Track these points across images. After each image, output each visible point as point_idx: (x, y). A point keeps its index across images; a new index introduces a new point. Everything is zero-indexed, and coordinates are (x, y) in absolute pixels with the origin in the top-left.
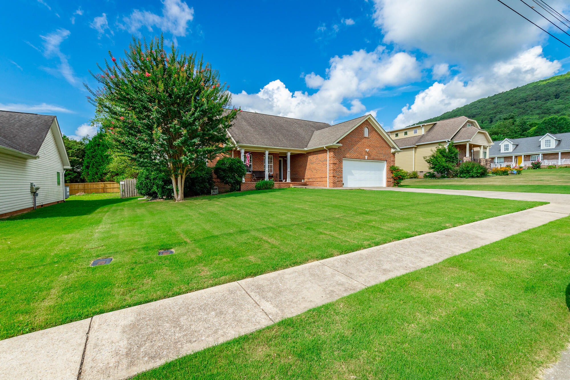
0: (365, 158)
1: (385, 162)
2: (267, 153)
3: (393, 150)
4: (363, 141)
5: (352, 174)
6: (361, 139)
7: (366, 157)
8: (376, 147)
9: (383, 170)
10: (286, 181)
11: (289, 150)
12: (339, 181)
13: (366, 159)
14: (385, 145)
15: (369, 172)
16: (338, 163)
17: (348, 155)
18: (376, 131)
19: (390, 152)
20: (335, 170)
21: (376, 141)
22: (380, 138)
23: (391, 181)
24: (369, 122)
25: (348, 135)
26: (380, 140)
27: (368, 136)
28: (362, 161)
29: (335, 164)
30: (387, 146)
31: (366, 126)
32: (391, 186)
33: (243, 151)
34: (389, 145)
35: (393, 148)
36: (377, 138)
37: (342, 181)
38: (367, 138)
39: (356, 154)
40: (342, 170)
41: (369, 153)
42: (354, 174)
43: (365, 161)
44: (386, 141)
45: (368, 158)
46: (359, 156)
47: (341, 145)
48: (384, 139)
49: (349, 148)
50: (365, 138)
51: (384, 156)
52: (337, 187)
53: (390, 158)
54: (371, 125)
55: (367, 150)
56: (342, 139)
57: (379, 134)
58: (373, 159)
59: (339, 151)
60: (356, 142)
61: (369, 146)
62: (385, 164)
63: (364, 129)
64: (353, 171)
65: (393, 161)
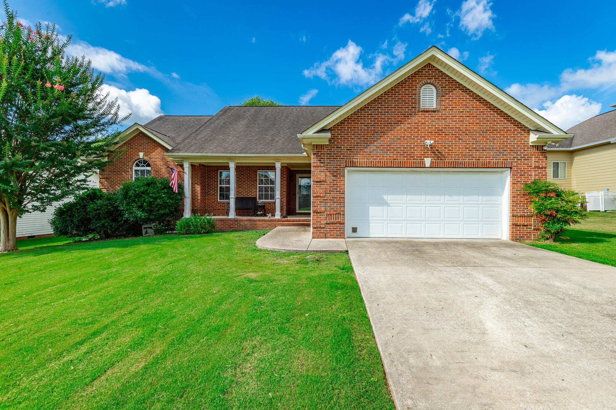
0: (424, 163)
1: (508, 173)
2: (232, 166)
3: (533, 138)
4: (415, 119)
6: (407, 116)
7: (428, 162)
8: (467, 132)
9: (503, 193)
10: (273, 216)
11: (278, 159)
12: (333, 224)
13: (428, 164)
14: (502, 124)
15: (447, 197)
16: (330, 179)
17: (359, 159)
18: (465, 90)
19: (526, 144)
20: (321, 197)
21: (468, 116)
22: (482, 108)
23: (527, 226)
24: (438, 69)
25: (361, 109)
26: (482, 112)
27: (435, 107)
28: (424, 172)
29: (320, 182)
30: (511, 126)
31: (429, 81)
32: (531, 240)
33: (186, 165)
34: (520, 123)
35: (539, 130)
36: (468, 107)
37: (341, 224)
38: (432, 111)
39: (390, 155)
40: (342, 196)
41: (437, 150)
42: (391, 205)
43: (427, 172)
44: (506, 114)
45: (432, 163)
46: (401, 159)
47: (329, 135)
48: (499, 109)
49: (367, 142)
50: (425, 111)
51: (498, 155)
52: (326, 238)
53: (526, 160)
54: (448, 76)
55: (428, 142)
56: (342, 122)
57: (478, 96)
58: (455, 165)
59: (335, 150)
60: (390, 125)
61: (439, 132)
62: (507, 178)
63: (422, 89)
64: (388, 198)
65: (538, 168)
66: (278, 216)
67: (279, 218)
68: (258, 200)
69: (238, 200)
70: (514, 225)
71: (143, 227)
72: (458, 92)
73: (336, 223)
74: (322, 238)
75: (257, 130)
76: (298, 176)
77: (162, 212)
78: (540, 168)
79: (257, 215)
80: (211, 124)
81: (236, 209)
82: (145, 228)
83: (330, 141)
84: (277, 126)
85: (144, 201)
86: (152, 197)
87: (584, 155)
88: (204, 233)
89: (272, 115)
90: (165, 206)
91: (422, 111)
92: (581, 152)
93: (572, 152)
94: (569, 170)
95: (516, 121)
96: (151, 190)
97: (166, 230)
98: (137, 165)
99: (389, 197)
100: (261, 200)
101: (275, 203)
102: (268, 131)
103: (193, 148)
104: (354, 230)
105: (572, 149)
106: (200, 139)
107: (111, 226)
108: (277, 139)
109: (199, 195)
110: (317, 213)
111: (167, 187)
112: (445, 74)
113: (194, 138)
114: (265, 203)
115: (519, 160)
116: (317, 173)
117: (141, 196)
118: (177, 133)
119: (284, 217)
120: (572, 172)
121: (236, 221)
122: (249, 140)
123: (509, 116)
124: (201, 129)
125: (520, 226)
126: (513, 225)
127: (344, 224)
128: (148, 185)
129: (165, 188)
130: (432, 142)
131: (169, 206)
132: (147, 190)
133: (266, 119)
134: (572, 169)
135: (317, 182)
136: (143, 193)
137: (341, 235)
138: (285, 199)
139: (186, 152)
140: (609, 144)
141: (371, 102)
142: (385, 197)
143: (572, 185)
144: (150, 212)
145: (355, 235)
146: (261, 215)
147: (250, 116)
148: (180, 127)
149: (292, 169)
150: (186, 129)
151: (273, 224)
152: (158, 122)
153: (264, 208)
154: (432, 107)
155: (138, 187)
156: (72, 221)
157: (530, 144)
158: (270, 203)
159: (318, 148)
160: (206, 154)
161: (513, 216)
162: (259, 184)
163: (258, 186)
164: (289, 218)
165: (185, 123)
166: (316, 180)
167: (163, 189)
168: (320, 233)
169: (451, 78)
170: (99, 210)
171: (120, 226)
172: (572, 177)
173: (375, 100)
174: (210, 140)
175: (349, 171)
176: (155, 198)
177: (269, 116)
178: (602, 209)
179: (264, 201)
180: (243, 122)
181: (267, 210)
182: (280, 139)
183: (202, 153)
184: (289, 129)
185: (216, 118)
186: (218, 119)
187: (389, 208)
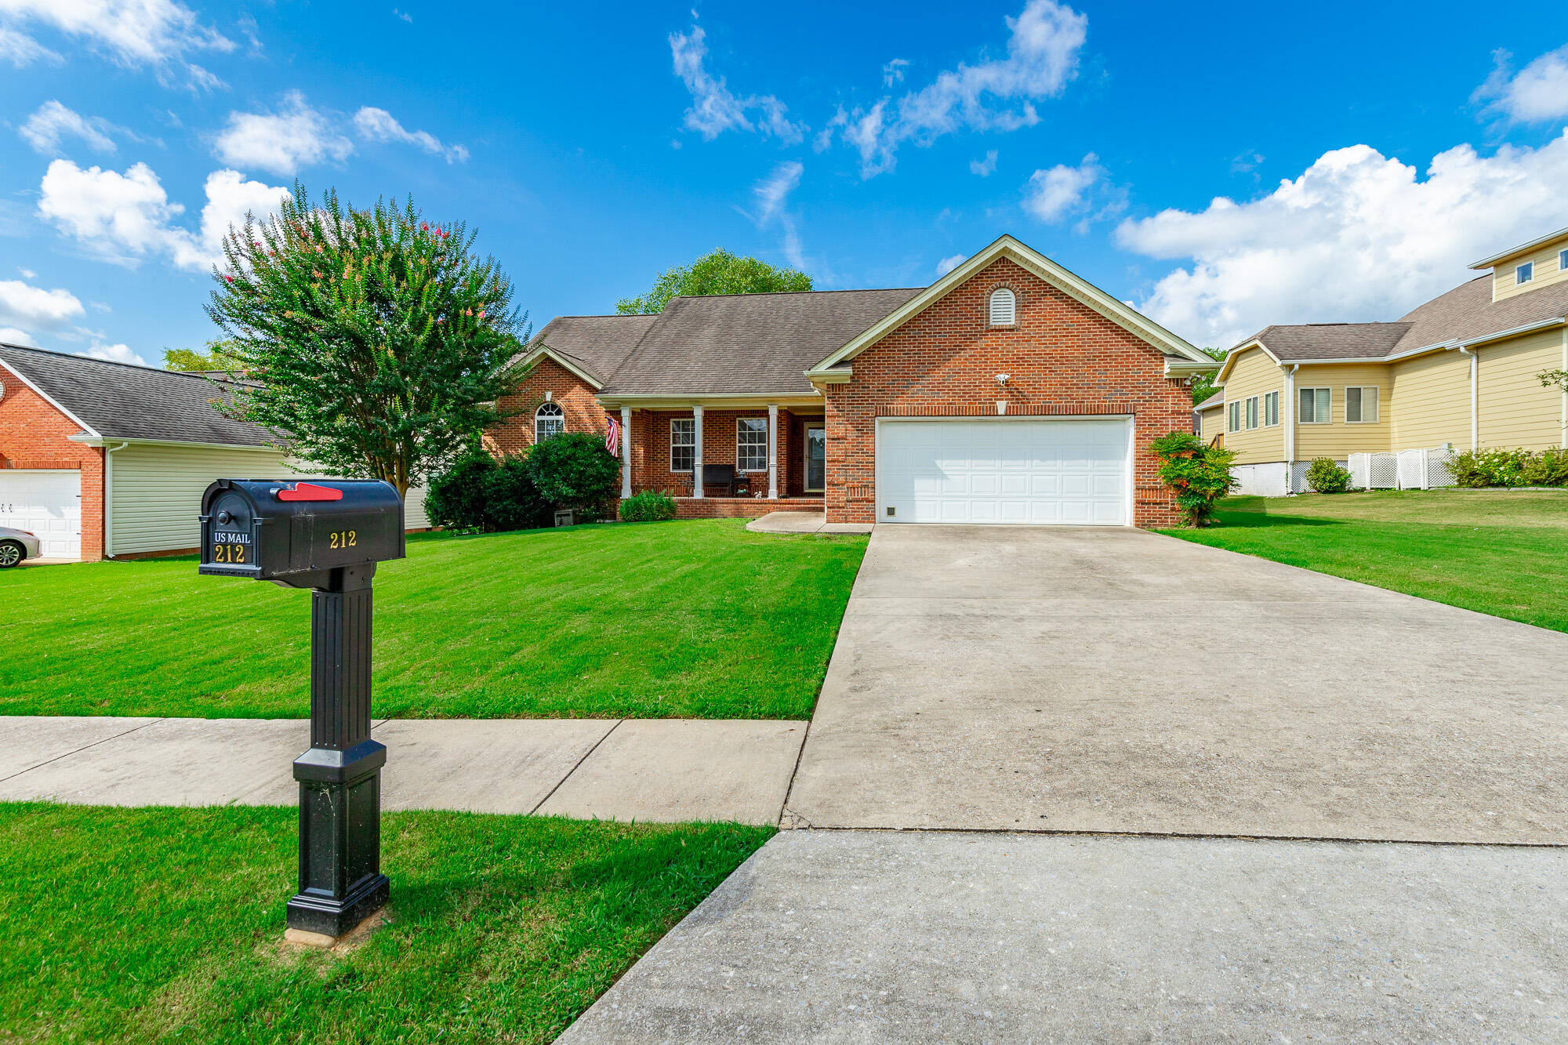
0: (995, 409)
1: (1129, 421)
2: (698, 413)
4: (981, 343)
5: (938, 474)
6: (970, 338)
7: (1001, 406)
8: (1063, 360)
10: (765, 495)
11: (772, 401)
12: (857, 501)
13: (1001, 410)
14: (1119, 347)
15: (1035, 462)
16: (852, 435)
17: (898, 405)
18: (1060, 295)
19: (1158, 378)
20: (839, 462)
21: (1064, 336)
22: (1087, 322)
23: (1160, 503)
24: (1017, 266)
25: (899, 329)
26: (1087, 328)
27: (1013, 323)
28: (999, 421)
29: (838, 439)
30: (1133, 350)
31: (1003, 284)
32: (1167, 525)
33: (626, 414)
34: (1148, 344)
35: (1176, 356)
36: (1064, 322)
37: (869, 501)
38: (1007, 330)
39: (942, 399)
40: (871, 459)
41: (1016, 389)
42: (946, 473)
43: (1004, 421)
44: (1126, 331)
45: (1008, 408)
46: (960, 403)
47: (849, 370)
48: (1114, 324)
49: (909, 380)
50: (996, 330)
51: (1112, 394)
52: (847, 522)
53: (1158, 401)
54: (1033, 275)
55: (1002, 377)
56: (869, 350)
57: (1081, 304)
58: (1045, 411)
59: (859, 391)
60: (945, 354)
61: (1019, 361)
62: (1129, 428)
63: (993, 296)
64: (942, 464)
65: (1179, 413)
66: (773, 494)
67: (775, 498)
68: (737, 470)
69: (708, 469)
70: (1140, 503)
71: (556, 514)
72: (1050, 300)
73: (862, 501)
74: (841, 522)
75: (736, 347)
76: (806, 425)
77: (594, 487)
78: (1182, 414)
79: (737, 496)
80: (654, 337)
81: (705, 485)
82: (558, 516)
83: (851, 378)
84: (769, 338)
85: (571, 471)
86: (581, 465)
87: (1414, 371)
88: (662, 519)
89: (761, 314)
90: (600, 478)
91: (992, 330)
92: (1406, 366)
93: (1392, 367)
94: (1383, 403)
95: (1142, 341)
96: (580, 453)
97: (597, 517)
98: (541, 413)
99: (945, 463)
100: (744, 470)
101: (767, 474)
102: (754, 349)
103: (636, 385)
104: (891, 511)
105: (1387, 359)
106: (643, 367)
107: (515, 510)
108: (770, 365)
109: (642, 462)
110: (834, 485)
111: (601, 449)
112: (1028, 272)
113: (634, 367)
114: (749, 475)
115: (1147, 401)
116: (834, 427)
117: (566, 463)
118: (595, 353)
119: (784, 497)
120: (1392, 408)
121: (705, 503)
122: (724, 368)
123: (1131, 334)
124: (641, 348)
125: (1149, 503)
126: (1138, 502)
127: (874, 501)
128: (575, 445)
129: (598, 450)
130: (1007, 377)
131: (605, 478)
132: (574, 454)
133: (749, 323)
134: (1392, 402)
135: (833, 439)
136: (569, 458)
137: (871, 518)
138: (784, 467)
139: (626, 391)
140: (1441, 352)
141: (914, 319)
142: (938, 462)
143: (1392, 436)
144: (577, 486)
145: (891, 519)
146: (743, 495)
147: (720, 318)
148: (596, 341)
149: (796, 414)
150: (608, 345)
151: (765, 508)
152: (556, 332)
153: (749, 484)
154: (1008, 324)
155: (561, 449)
156: (459, 501)
157: (1166, 377)
158: (757, 475)
159: (834, 388)
160: (659, 395)
161: (1138, 489)
162: (740, 442)
163: (738, 445)
164: (791, 499)
165: (603, 332)
166: (832, 436)
167: (595, 452)
168: (839, 513)
169: (1038, 278)
170: (499, 484)
171: (529, 510)
172: (1392, 419)
173: (919, 316)
174: (660, 369)
175: (881, 423)
176: (587, 466)
177: (754, 316)
178: (1424, 485)
179: (748, 470)
180: (710, 331)
181: (752, 486)
182: (776, 365)
183: (652, 392)
184: (790, 343)
185: (662, 324)
186: (664, 326)
187: (944, 481)
